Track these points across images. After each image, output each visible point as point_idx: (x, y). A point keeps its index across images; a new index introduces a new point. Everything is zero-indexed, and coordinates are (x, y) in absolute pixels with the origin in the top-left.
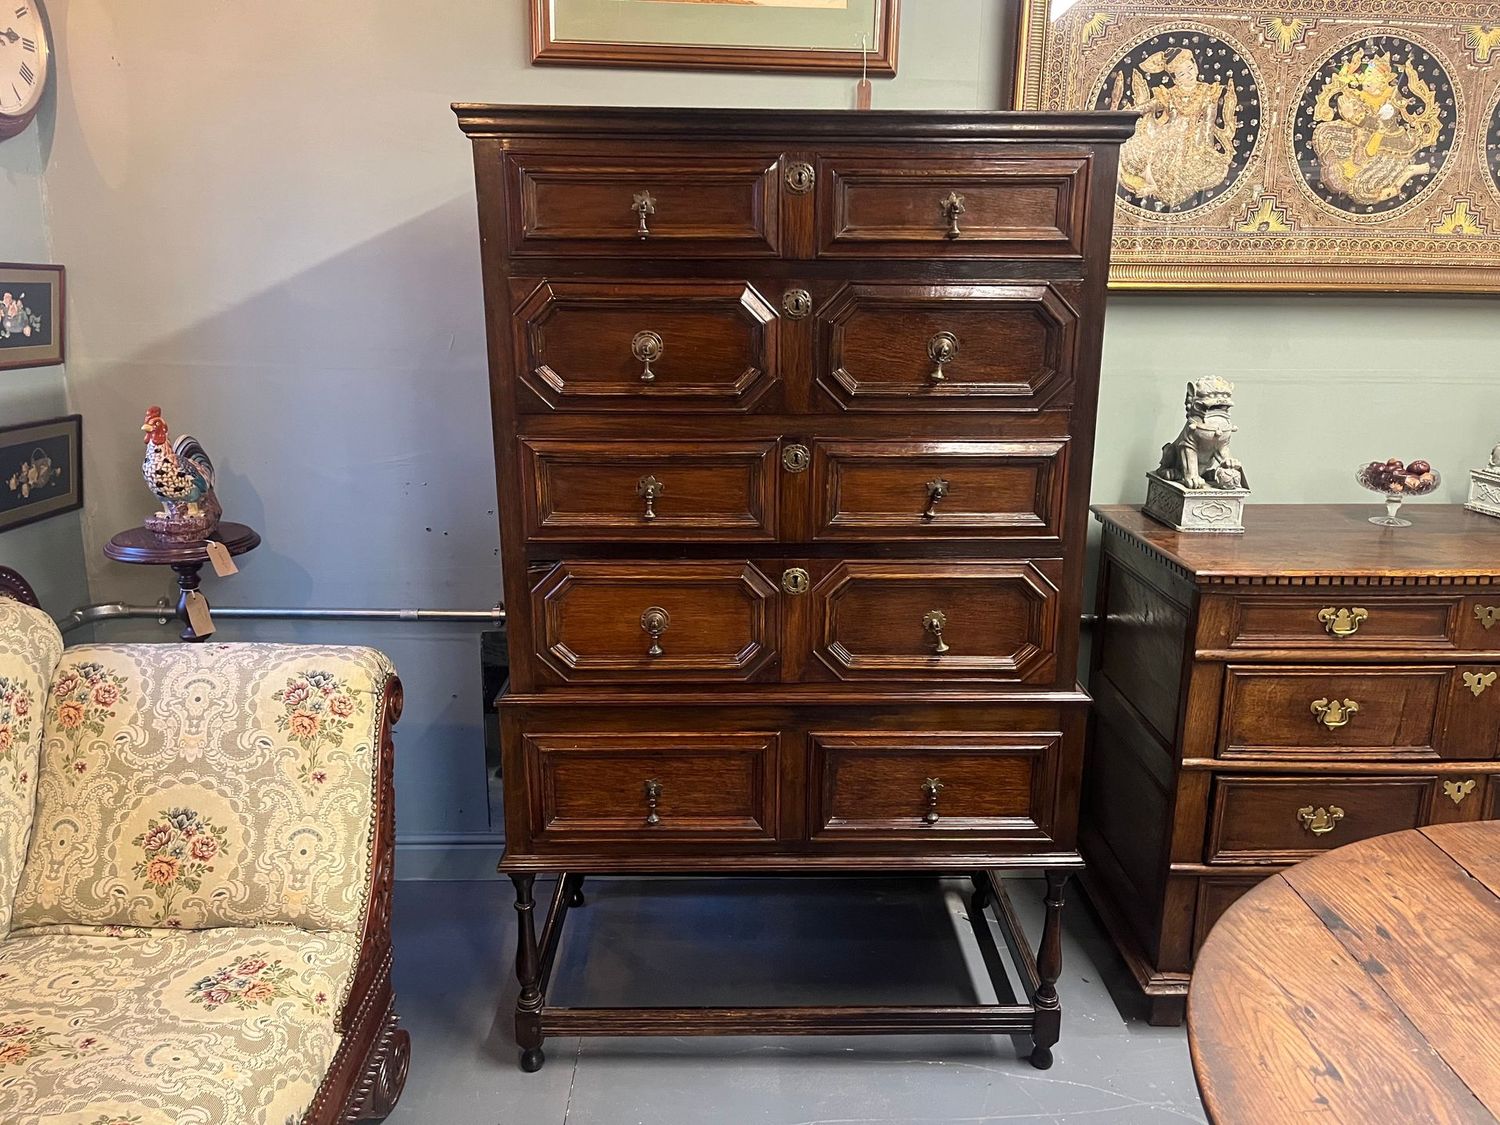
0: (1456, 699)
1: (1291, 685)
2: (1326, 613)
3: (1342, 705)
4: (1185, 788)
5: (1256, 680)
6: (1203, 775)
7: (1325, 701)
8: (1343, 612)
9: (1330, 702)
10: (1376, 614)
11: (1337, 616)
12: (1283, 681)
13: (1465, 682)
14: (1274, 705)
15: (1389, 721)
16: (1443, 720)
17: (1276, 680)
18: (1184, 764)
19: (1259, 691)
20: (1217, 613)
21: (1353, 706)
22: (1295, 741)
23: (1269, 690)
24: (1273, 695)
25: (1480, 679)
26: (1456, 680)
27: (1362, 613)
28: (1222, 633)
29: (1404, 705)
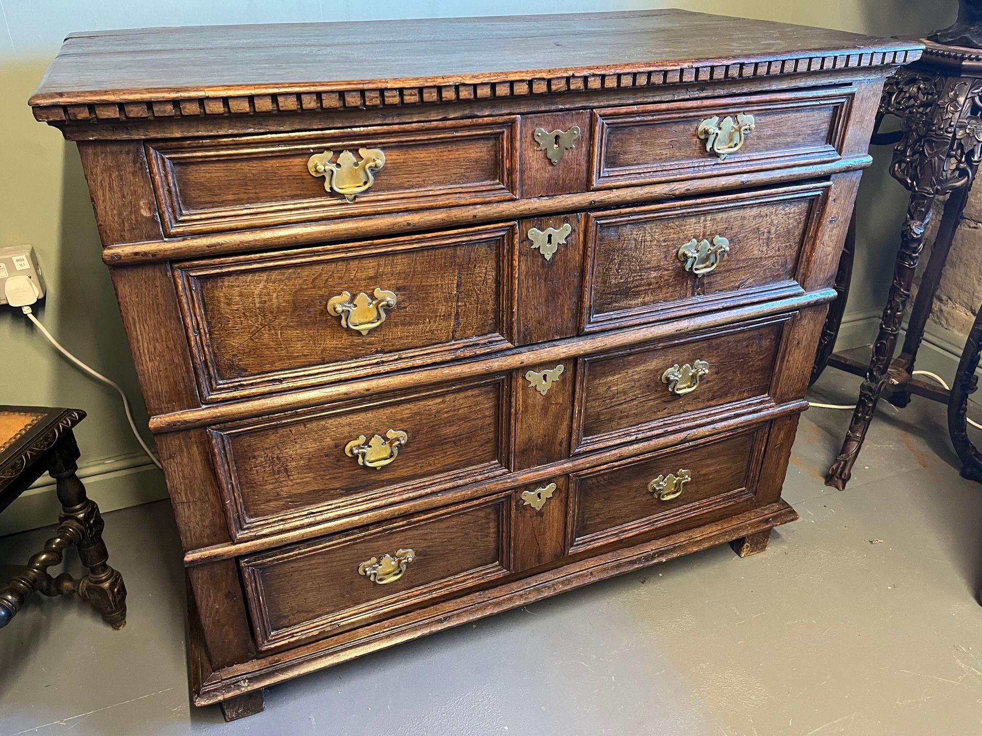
0: (523, 267)
1: (289, 279)
2: (319, 162)
3: (372, 297)
4: (171, 457)
5: (232, 279)
6: (192, 433)
7: (347, 295)
8: (347, 157)
9: (354, 297)
10: (397, 156)
11: (339, 165)
12: (274, 275)
13: (532, 243)
14: (272, 313)
15: (442, 309)
16: (510, 299)
17: (264, 276)
18: (151, 426)
19: (241, 295)
20: (120, 177)
21: (390, 297)
22: (317, 359)
23: (257, 292)
24: (266, 298)
25: (550, 236)
26: (521, 242)
27: (377, 157)
28: (145, 213)
29: (458, 286)
